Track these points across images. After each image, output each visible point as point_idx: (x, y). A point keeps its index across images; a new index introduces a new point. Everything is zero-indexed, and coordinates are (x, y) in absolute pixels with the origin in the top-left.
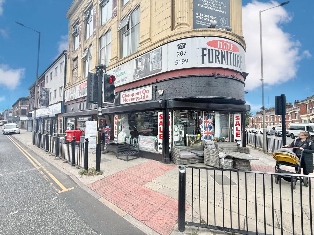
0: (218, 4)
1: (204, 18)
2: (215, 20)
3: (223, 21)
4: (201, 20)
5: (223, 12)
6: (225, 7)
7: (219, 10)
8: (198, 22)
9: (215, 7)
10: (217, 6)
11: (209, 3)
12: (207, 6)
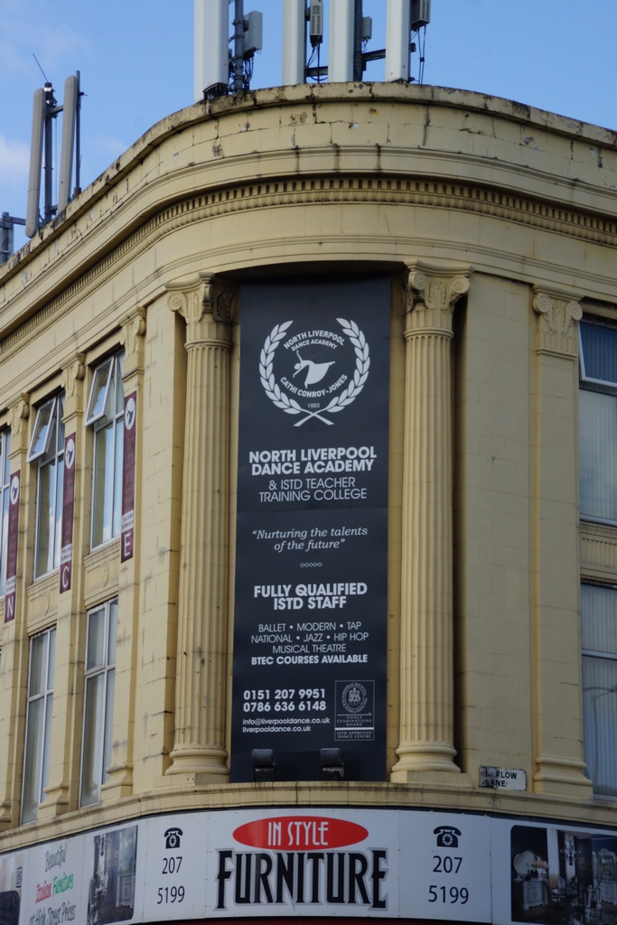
0: (331, 632)
1: (273, 702)
2: (320, 699)
3: (354, 696)
4: (264, 715)
5: (355, 659)
6: (365, 636)
7: (338, 654)
8: (248, 726)
9: (322, 648)
10: (331, 641)
11: (295, 642)
12: (284, 655)
